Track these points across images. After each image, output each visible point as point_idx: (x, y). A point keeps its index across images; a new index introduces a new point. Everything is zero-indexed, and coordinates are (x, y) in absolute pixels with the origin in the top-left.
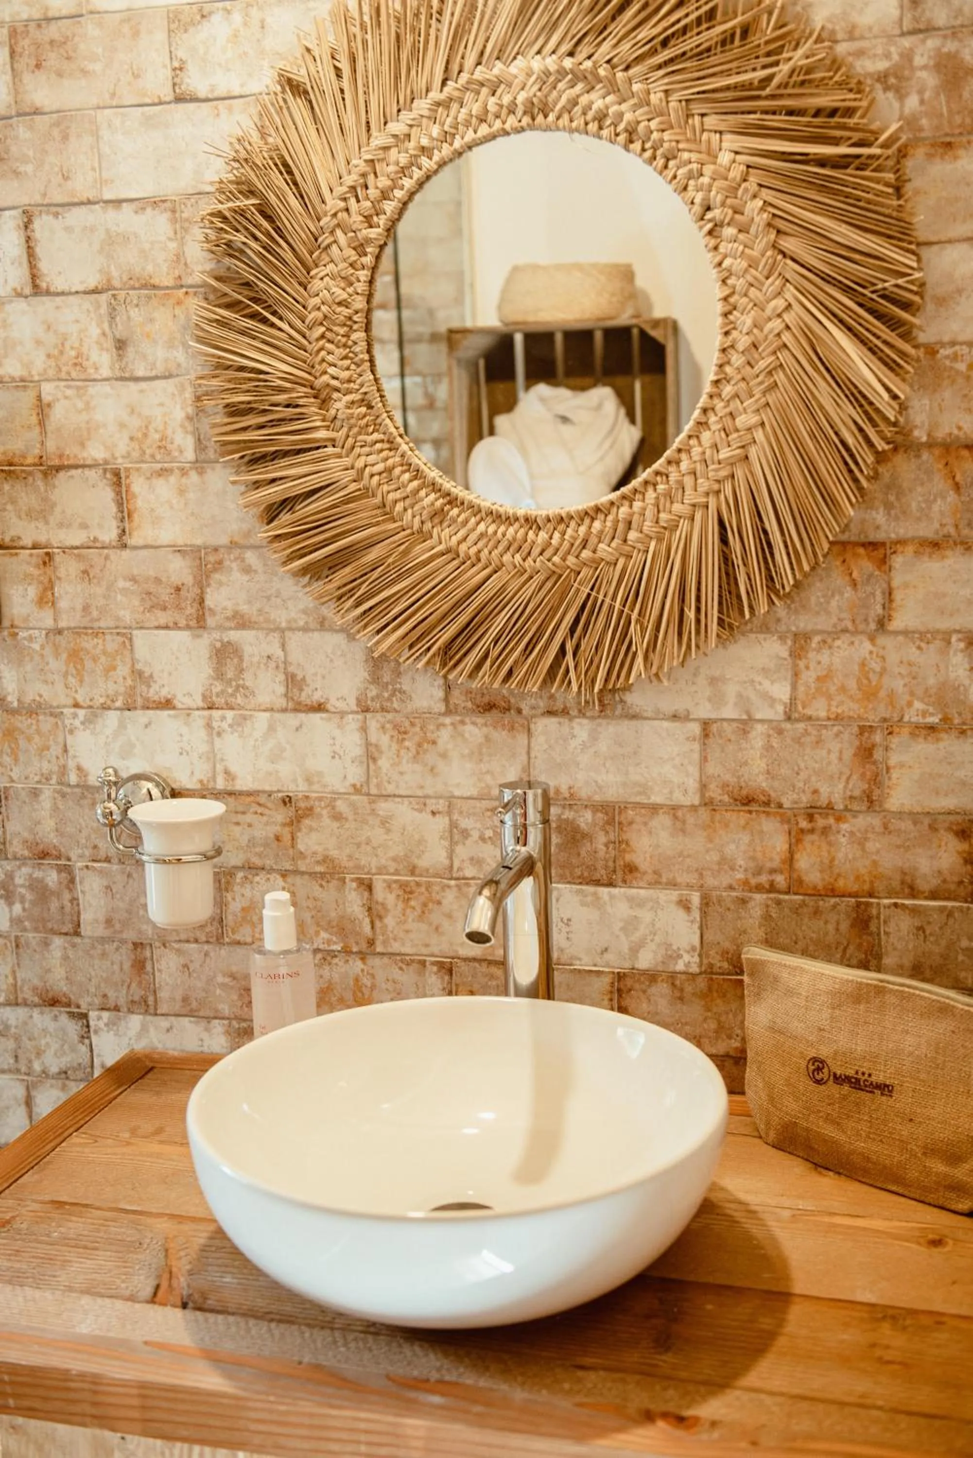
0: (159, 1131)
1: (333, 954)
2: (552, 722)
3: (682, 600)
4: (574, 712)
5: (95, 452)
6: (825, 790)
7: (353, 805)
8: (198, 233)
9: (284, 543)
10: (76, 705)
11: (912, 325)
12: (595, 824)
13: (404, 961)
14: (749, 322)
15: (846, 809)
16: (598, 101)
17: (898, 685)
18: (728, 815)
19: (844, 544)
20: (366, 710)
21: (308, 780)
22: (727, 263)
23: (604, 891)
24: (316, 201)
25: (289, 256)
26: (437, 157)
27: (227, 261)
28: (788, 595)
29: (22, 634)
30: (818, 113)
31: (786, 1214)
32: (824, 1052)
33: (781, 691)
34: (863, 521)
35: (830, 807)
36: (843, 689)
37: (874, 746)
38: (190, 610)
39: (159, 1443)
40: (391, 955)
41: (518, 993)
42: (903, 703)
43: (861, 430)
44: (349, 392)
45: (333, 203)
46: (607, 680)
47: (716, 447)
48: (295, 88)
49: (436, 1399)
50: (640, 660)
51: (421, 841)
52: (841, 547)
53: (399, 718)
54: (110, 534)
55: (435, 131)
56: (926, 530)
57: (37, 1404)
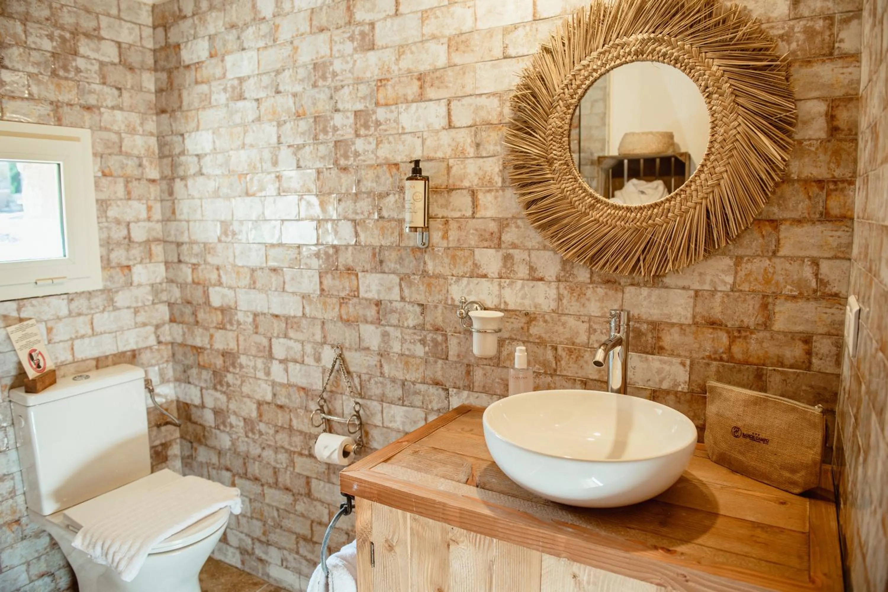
0: (471, 430)
1: (540, 374)
2: (632, 288)
3: (689, 241)
4: (642, 285)
5: (466, 184)
6: (746, 320)
7: (552, 317)
8: (508, 104)
9: (533, 216)
10: (453, 275)
11: (793, 132)
12: (647, 330)
13: (567, 378)
14: (722, 131)
15: (755, 329)
16: (663, 49)
17: (781, 279)
18: (704, 329)
19: (759, 220)
20: (559, 281)
21: (536, 307)
22: (714, 108)
23: (650, 357)
24: (552, 90)
25: (541, 111)
26: (599, 72)
27: (519, 113)
28: (734, 240)
29: (436, 249)
30: (754, 50)
31: (719, 486)
32: (739, 424)
33: (729, 279)
34: (768, 211)
35: (748, 327)
36: (756, 279)
37: (768, 303)
38: (496, 241)
39: (465, 531)
40: (563, 376)
41: (612, 391)
42: (782, 286)
43: (769, 174)
44: (560, 160)
45: (559, 91)
46: (656, 272)
47: (706, 180)
48: (547, 50)
49: (570, 530)
50: (670, 263)
51: (578, 333)
52: (758, 221)
53: (572, 284)
54: (469, 213)
55: (599, 63)
56: (796, 215)
57: (424, 511)
